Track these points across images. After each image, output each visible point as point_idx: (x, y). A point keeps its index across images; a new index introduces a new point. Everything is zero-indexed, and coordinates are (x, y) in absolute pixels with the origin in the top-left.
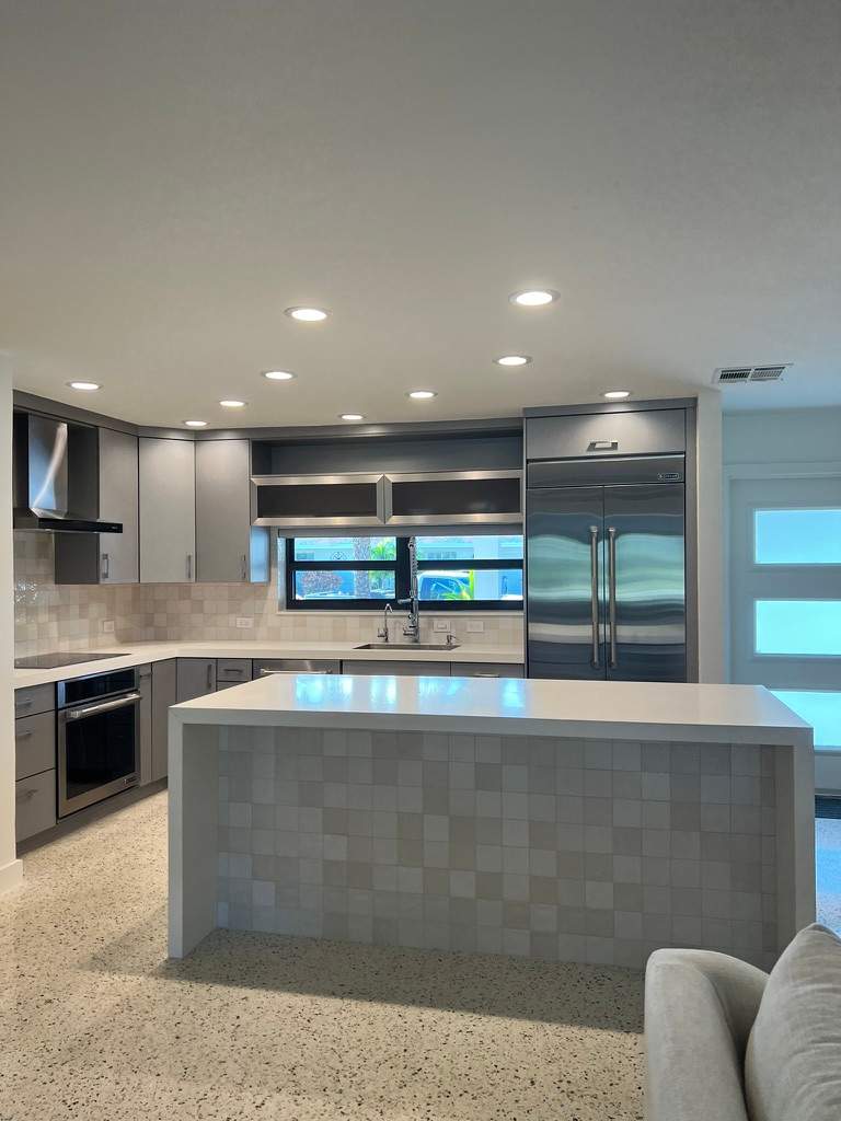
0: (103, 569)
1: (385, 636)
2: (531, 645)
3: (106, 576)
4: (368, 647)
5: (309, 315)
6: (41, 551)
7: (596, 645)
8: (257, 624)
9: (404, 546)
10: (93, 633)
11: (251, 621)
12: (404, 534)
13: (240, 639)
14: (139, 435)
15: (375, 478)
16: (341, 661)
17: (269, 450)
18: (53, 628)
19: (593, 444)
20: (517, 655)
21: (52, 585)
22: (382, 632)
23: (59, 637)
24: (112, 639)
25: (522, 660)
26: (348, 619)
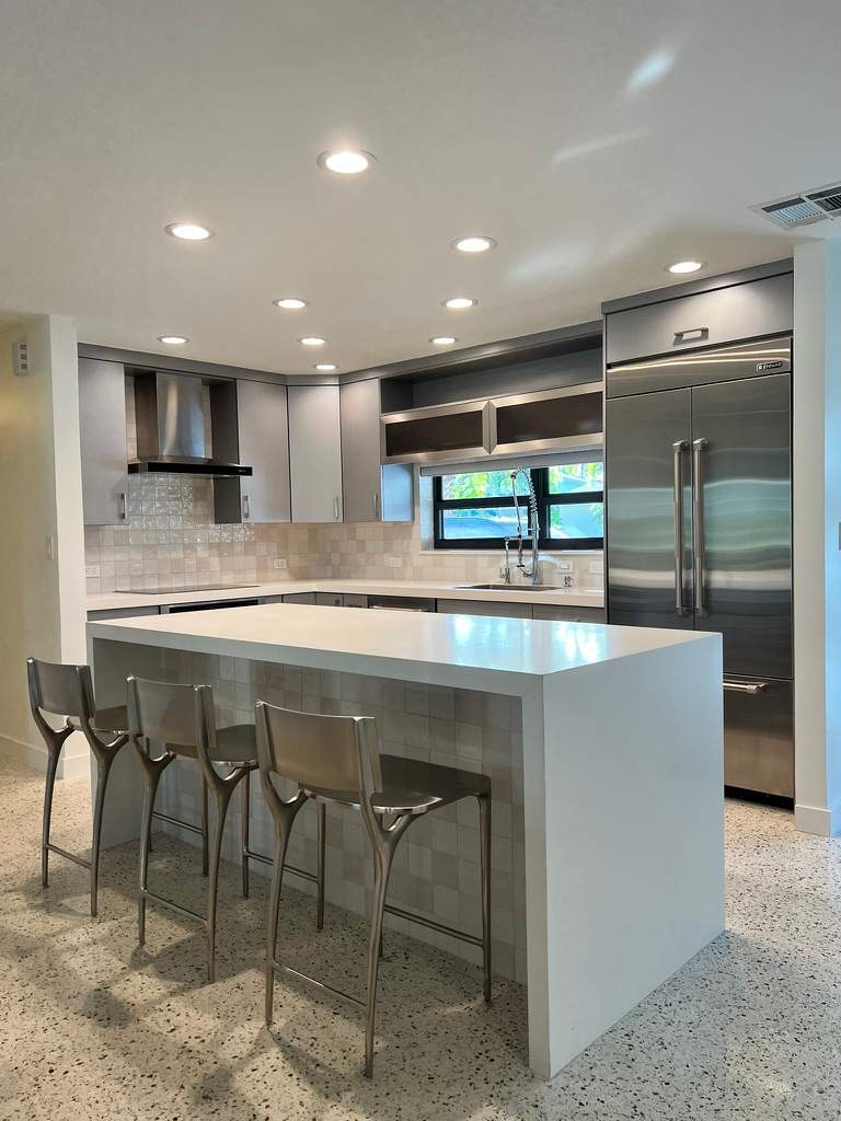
0: (244, 509)
1: (507, 577)
3: (247, 516)
6: (199, 495)
7: (678, 591)
8: (405, 563)
9: (540, 478)
11: (400, 560)
12: (539, 465)
13: (392, 579)
14: (289, 385)
16: (436, 599)
18: (215, 562)
19: (679, 335)
20: (596, 595)
21: (213, 526)
22: (504, 572)
23: (221, 571)
24: (285, 575)
25: (601, 604)
26: (480, 559)
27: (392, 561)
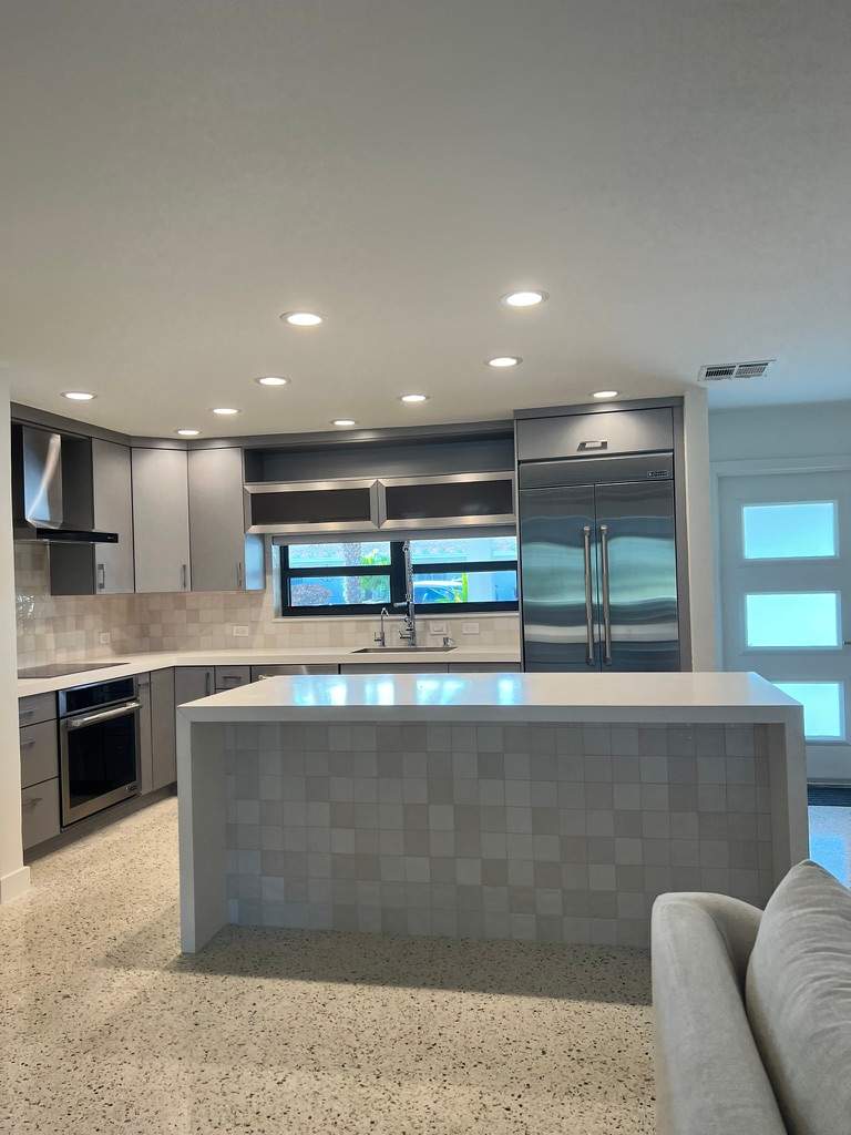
0: (99, 580)
1: (382, 640)
2: (526, 645)
3: (102, 586)
4: (365, 651)
5: (305, 320)
6: (37, 563)
7: (591, 645)
8: (253, 632)
9: (398, 551)
10: (90, 644)
11: (247, 629)
12: (398, 539)
13: (236, 647)
14: (131, 446)
15: (368, 483)
16: (340, 665)
17: (262, 457)
18: (50, 640)
19: (583, 444)
20: (515, 653)
21: (48, 597)
22: (379, 636)
23: (55, 650)
24: (109, 650)
25: (518, 659)
26: (345, 624)
27: (237, 630)
